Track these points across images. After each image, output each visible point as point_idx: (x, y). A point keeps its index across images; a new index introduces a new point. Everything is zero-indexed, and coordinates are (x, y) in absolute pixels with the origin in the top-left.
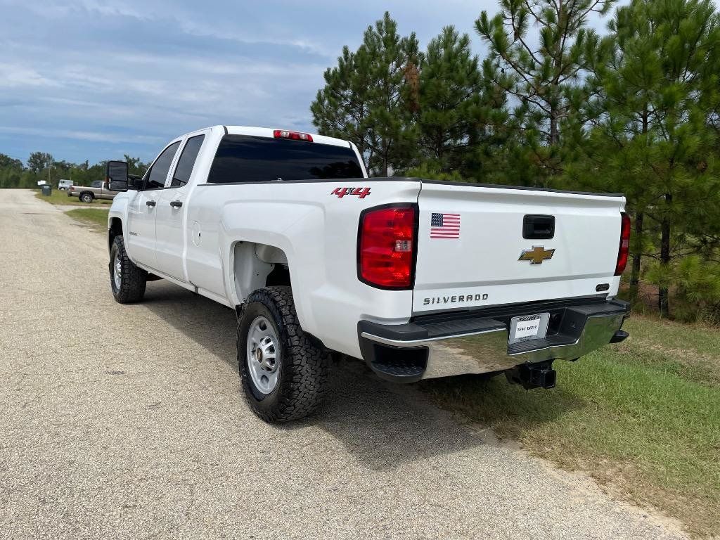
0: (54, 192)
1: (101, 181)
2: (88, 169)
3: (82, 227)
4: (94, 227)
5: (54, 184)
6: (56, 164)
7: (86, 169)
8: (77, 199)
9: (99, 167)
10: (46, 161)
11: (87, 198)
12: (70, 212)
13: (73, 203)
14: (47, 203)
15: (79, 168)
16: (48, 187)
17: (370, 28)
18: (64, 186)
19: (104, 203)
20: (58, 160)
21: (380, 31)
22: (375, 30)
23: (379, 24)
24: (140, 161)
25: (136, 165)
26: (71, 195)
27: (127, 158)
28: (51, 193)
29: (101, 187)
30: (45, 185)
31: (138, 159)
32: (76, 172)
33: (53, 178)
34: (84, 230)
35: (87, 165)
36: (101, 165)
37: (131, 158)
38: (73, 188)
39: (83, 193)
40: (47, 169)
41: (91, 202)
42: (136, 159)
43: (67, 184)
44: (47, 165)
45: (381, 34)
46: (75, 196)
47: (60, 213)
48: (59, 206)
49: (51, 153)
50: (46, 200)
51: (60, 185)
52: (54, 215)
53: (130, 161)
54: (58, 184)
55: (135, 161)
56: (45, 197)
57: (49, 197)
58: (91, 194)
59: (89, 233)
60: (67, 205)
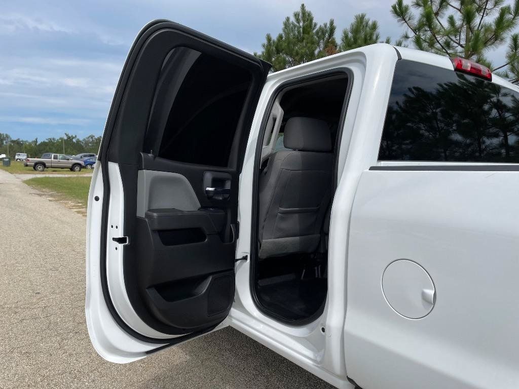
0: (12, 163)
1: (51, 154)
2: (38, 144)
3: (40, 195)
4: (51, 196)
5: (12, 156)
6: (13, 142)
7: (36, 144)
8: (32, 168)
9: (46, 143)
10: (5, 140)
11: (40, 168)
12: (27, 180)
13: (28, 172)
14: (7, 173)
15: (30, 144)
16: (7, 160)
17: (288, 19)
18: (20, 157)
19: (54, 171)
20: (14, 138)
21: (298, 21)
22: (292, 19)
23: (296, 15)
24: (78, 137)
25: (74, 140)
26: (27, 165)
27: (67, 135)
28: (10, 164)
29: (51, 158)
30: (5, 158)
31: (76, 136)
32: (28, 148)
33: (11, 152)
34: (43, 198)
35: (36, 141)
36: (47, 141)
37: (70, 135)
38: (28, 160)
39: (36, 164)
40: (6, 146)
41: (43, 171)
42: (74, 136)
43: (23, 156)
44: (6, 142)
45: (299, 23)
46: (31, 166)
47: (18, 182)
48: (18, 175)
49: (8, 134)
50: (7, 170)
51: (17, 157)
52: (14, 184)
53: (69, 138)
54: (14, 157)
55: (73, 138)
56: (6, 168)
57: (9, 168)
58: (43, 164)
59: (49, 203)
60: (24, 173)
